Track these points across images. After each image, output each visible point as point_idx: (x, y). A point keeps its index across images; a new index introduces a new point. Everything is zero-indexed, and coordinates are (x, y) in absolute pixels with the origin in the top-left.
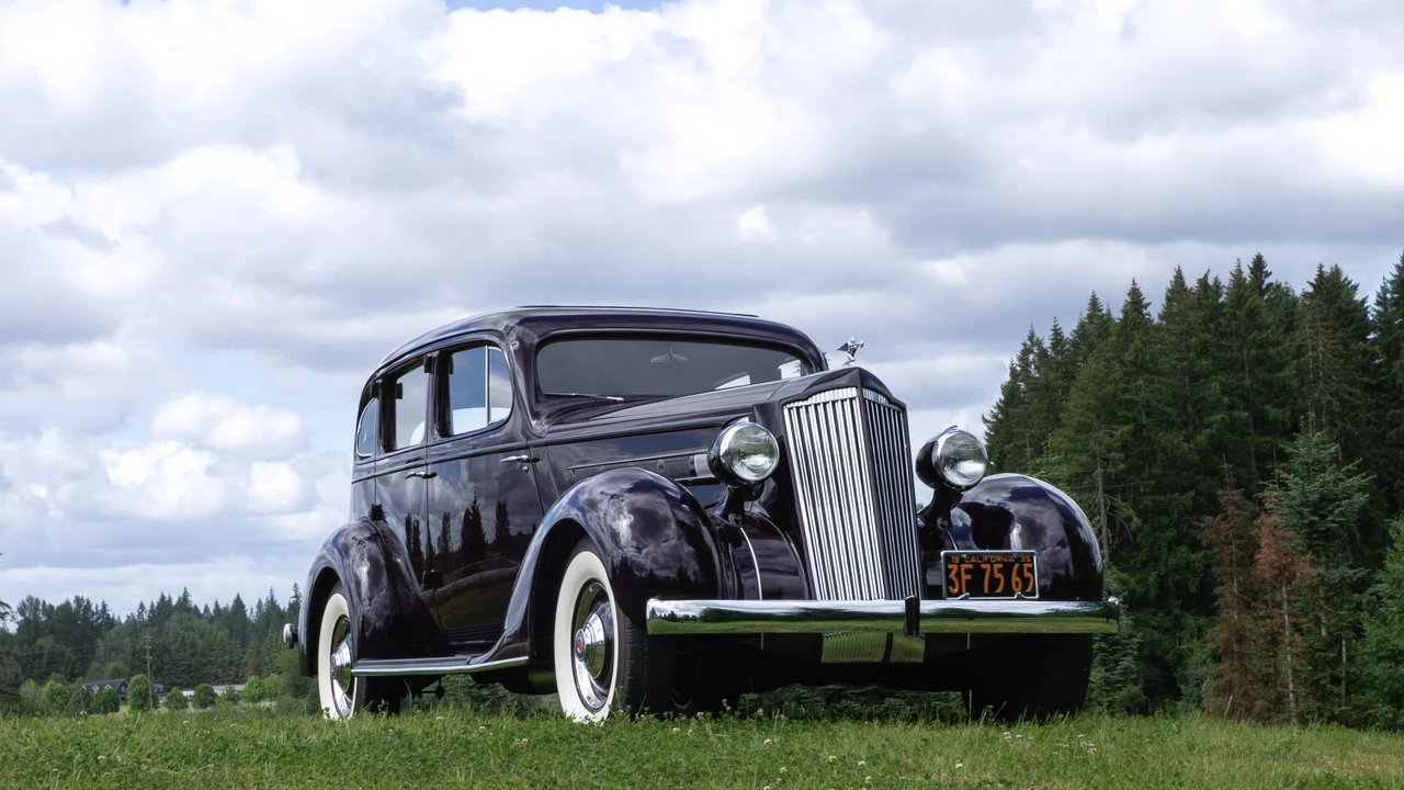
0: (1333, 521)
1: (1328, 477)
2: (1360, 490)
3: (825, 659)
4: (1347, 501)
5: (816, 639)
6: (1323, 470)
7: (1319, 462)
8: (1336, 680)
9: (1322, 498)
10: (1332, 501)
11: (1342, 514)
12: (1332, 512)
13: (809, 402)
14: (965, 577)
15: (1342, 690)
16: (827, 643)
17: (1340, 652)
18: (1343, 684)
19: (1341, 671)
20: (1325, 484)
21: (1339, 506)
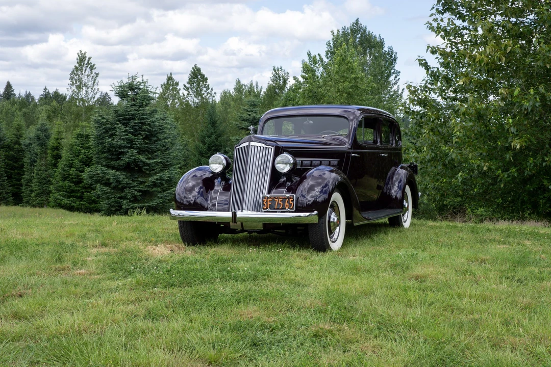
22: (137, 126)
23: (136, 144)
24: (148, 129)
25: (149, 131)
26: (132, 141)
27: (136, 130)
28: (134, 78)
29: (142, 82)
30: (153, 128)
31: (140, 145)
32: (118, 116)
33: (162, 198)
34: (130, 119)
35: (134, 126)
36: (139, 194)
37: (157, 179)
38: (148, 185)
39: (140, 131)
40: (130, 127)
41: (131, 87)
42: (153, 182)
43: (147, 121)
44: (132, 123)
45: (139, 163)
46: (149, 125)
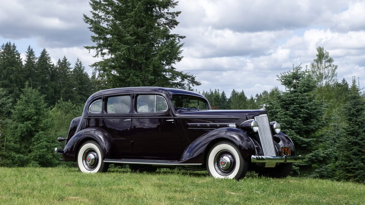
0: (4, 109)
1: (4, 99)
2: (10, 102)
3: (266, 167)
4: (8, 105)
5: (264, 163)
6: (3, 97)
7: (2, 95)
8: (3, 146)
9: (2, 104)
10: (4, 104)
11: (7, 108)
12: (4, 107)
13: (259, 116)
14: (284, 151)
15: (4, 148)
16: (266, 164)
17: (5, 139)
18: (5, 147)
19: (4, 144)
20: (3, 100)
21: (6, 106)
22: (296, 109)
23: (295, 125)
24: (306, 112)
25: (308, 114)
26: (292, 123)
27: (296, 113)
28: (298, 68)
29: (306, 72)
30: (311, 111)
31: (299, 125)
32: (282, 102)
33: (319, 172)
34: (290, 104)
35: (294, 109)
36: (297, 168)
37: (313, 156)
38: (306, 161)
39: (299, 113)
40: (291, 111)
41: (296, 76)
42: (310, 158)
43: (305, 105)
44: (292, 107)
45: (297, 142)
46: (307, 108)
